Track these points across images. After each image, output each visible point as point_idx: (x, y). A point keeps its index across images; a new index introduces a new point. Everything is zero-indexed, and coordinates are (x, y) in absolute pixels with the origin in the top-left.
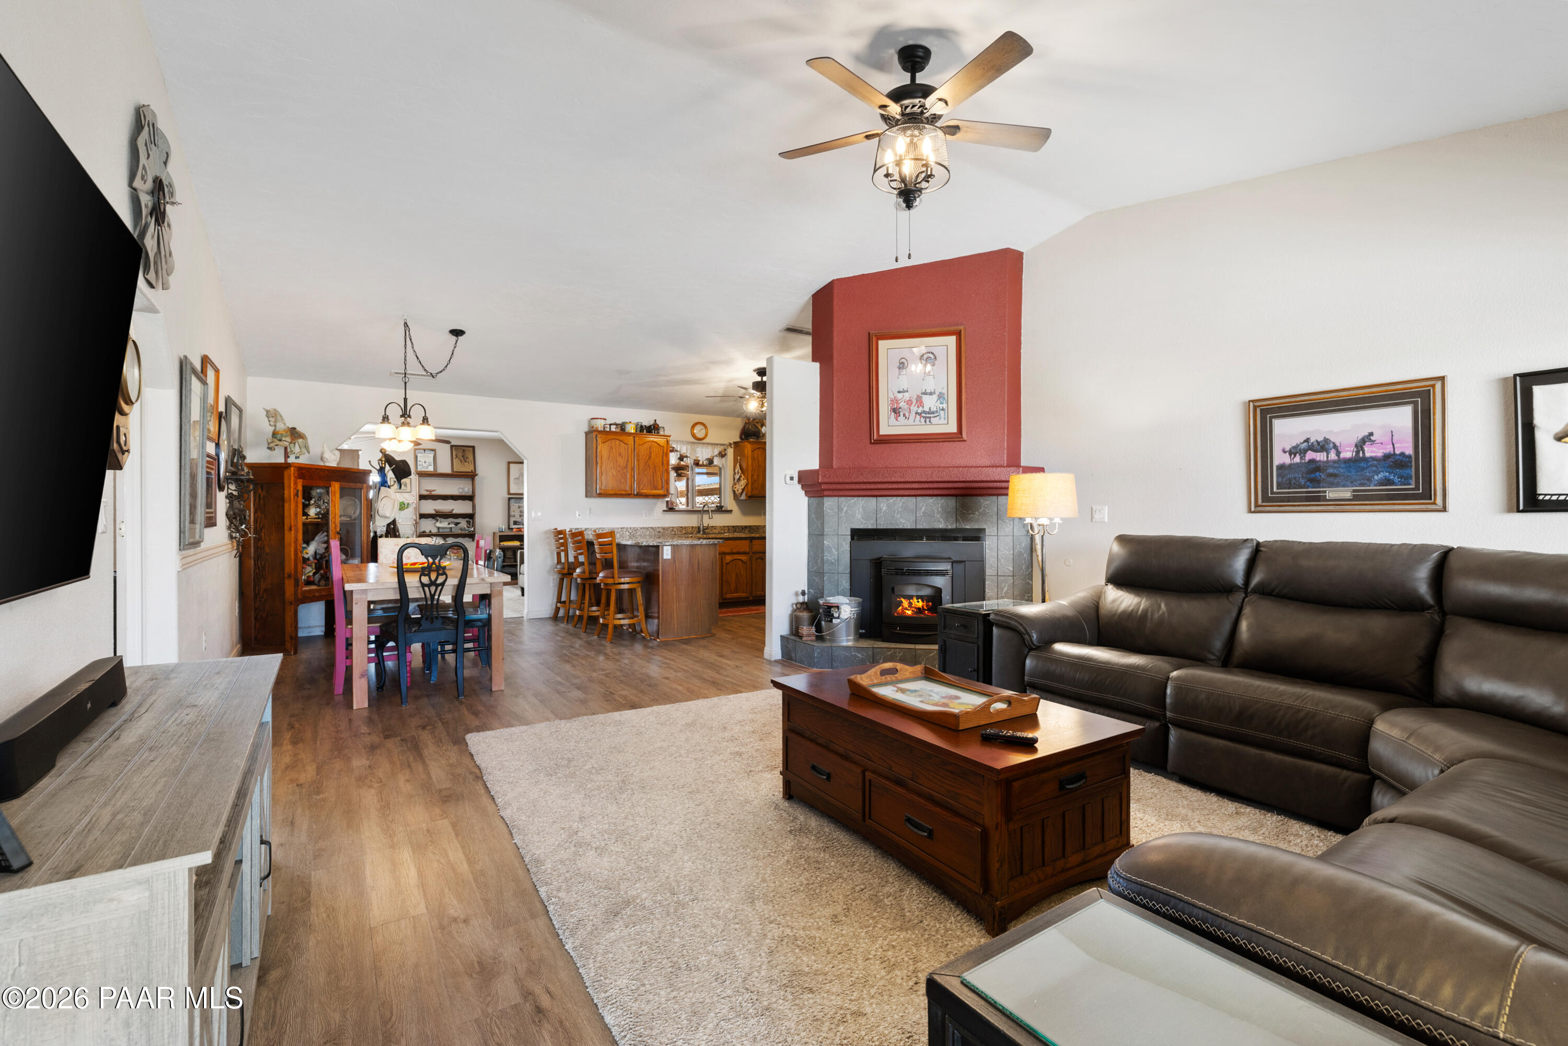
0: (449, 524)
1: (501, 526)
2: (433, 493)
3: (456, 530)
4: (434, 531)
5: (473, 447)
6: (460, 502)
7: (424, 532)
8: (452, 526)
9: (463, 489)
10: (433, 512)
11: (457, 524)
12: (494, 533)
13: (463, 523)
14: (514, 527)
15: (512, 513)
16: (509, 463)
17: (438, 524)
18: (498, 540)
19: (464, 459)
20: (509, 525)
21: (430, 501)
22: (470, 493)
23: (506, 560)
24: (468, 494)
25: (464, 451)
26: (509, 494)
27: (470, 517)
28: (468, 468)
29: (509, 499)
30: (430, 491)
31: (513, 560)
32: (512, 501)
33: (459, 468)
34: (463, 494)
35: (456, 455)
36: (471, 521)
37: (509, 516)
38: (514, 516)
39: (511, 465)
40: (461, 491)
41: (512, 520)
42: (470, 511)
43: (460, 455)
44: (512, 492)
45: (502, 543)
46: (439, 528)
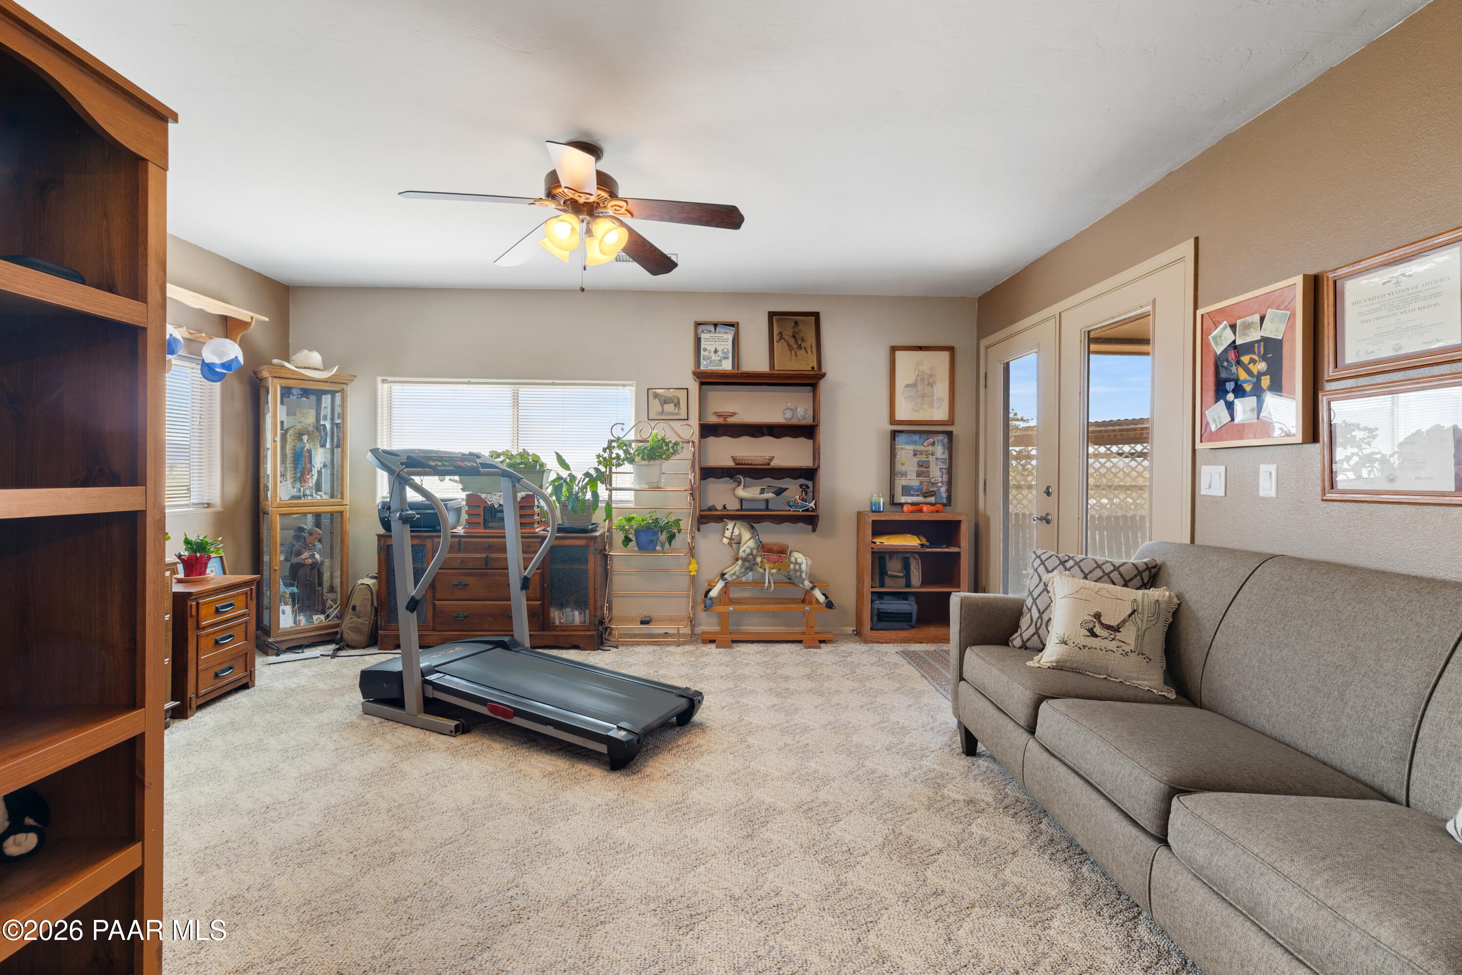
0: (762, 491)
1: (875, 499)
2: (731, 420)
3: (779, 506)
4: (733, 506)
5: (816, 315)
6: (787, 440)
7: (710, 509)
8: (770, 495)
9: (794, 411)
10: (731, 464)
11: (779, 492)
12: (859, 514)
13: (793, 489)
14: (903, 500)
15: (899, 468)
16: (894, 349)
17: (741, 492)
18: (869, 531)
19: (797, 343)
20: (892, 496)
21: (725, 440)
22: (809, 421)
23: (887, 580)
24: (804, 422)
25: (796, 323)
26: (893, 421)
27: (809, 474)
28: (803, 364)
29: (894, 434)
30: (725, 417)
31: (903, 582)
32: (900, 439)
33: (789, 364)
34: (794, 421)
35: (780, 333)
36: (810, 484)
37: (893, 473)
38: (904, 474)
39: (899, 354)
40: (789, 415)
41: (900, 482)
42: (805, 462)
43: (788, 333)
44: (899, 417)
45: (878, 541)
46: (741, 500)
